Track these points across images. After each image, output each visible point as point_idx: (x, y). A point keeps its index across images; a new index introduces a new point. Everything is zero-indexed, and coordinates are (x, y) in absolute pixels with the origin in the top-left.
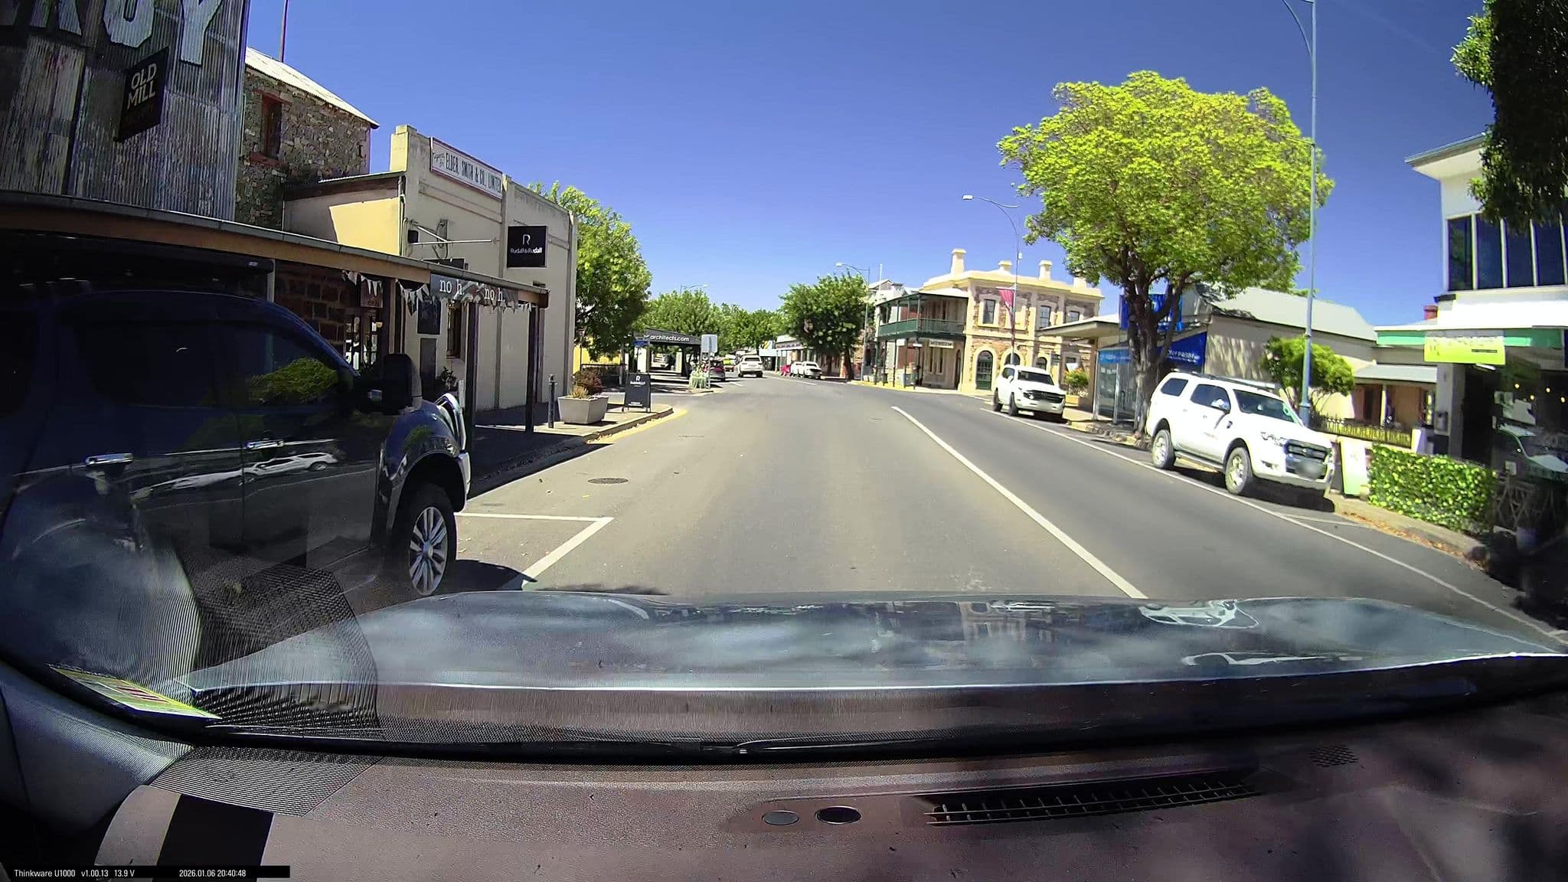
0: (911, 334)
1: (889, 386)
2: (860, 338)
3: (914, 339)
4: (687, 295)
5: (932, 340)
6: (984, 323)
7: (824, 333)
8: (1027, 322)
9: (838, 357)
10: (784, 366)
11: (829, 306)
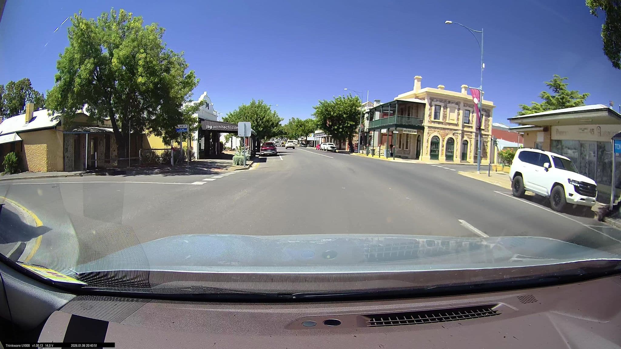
0: (392, 126)
1: (376, 157)
2: (357, 130)
3: (394, 128)
4: (253, 104)
5: (405, 129)
6: (435, 119)
7: (338, 127)
8: (458, 119)
9: (345, 141)
10: (318, 145)
11: (341, 112)
